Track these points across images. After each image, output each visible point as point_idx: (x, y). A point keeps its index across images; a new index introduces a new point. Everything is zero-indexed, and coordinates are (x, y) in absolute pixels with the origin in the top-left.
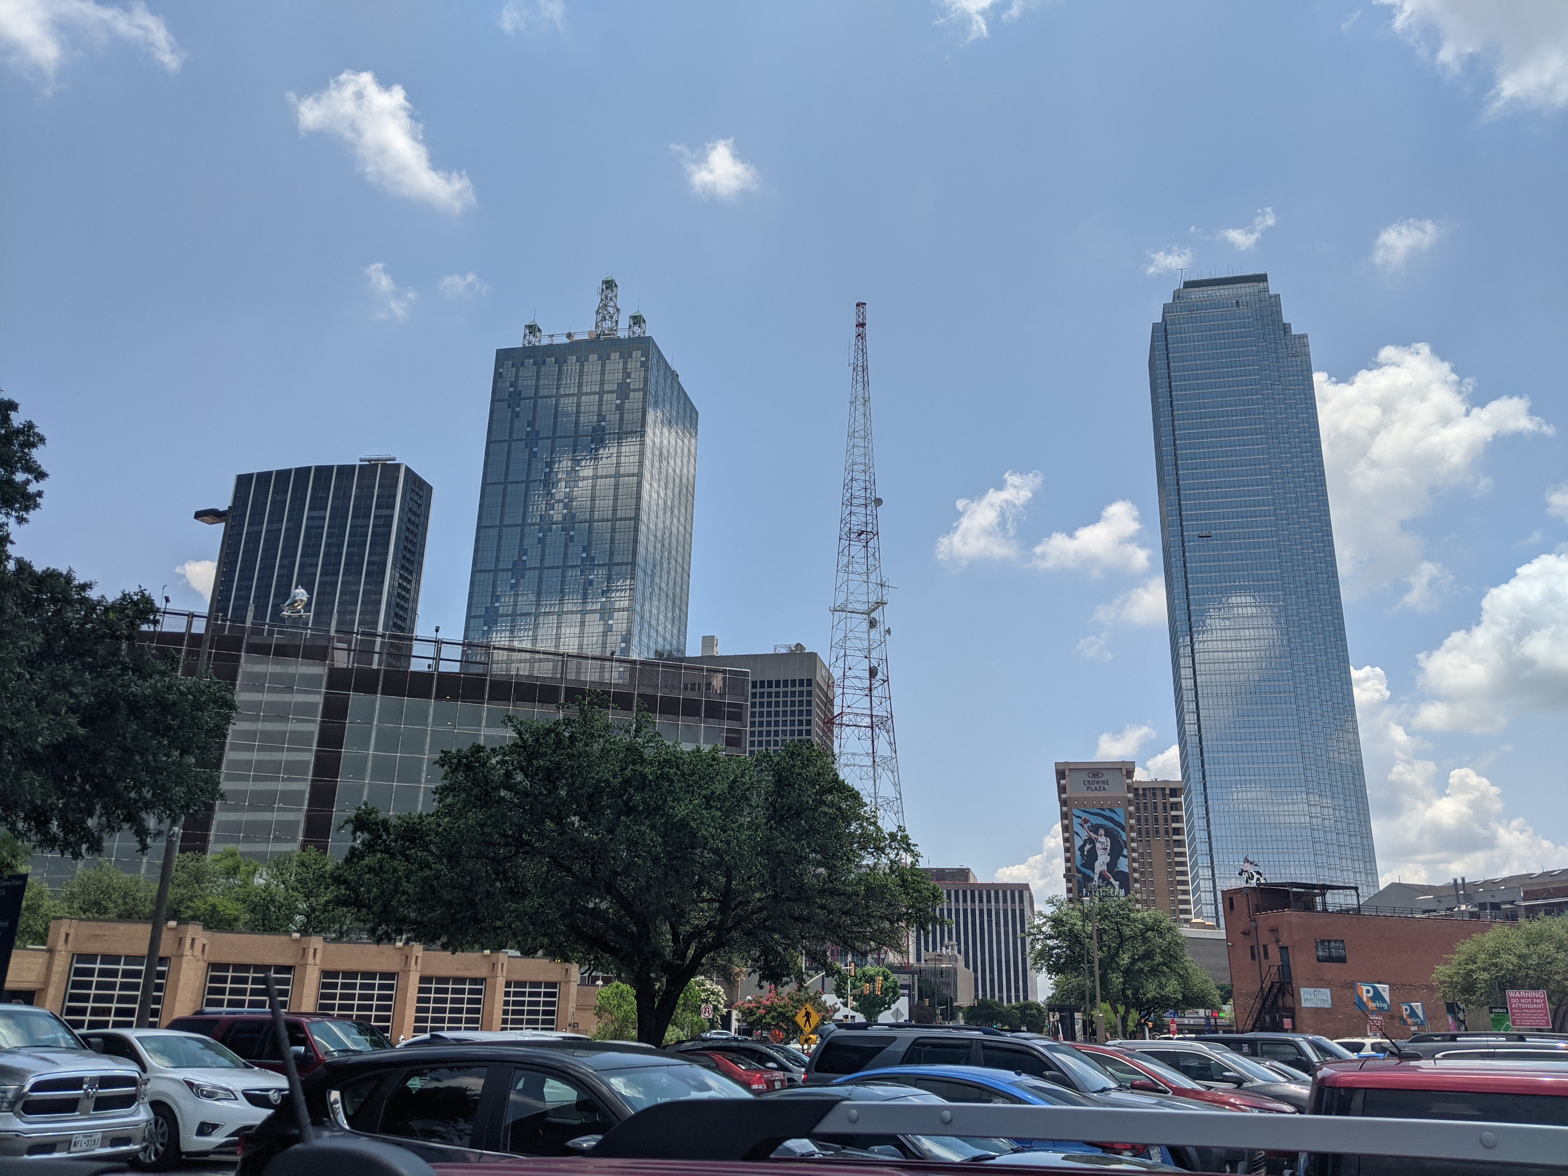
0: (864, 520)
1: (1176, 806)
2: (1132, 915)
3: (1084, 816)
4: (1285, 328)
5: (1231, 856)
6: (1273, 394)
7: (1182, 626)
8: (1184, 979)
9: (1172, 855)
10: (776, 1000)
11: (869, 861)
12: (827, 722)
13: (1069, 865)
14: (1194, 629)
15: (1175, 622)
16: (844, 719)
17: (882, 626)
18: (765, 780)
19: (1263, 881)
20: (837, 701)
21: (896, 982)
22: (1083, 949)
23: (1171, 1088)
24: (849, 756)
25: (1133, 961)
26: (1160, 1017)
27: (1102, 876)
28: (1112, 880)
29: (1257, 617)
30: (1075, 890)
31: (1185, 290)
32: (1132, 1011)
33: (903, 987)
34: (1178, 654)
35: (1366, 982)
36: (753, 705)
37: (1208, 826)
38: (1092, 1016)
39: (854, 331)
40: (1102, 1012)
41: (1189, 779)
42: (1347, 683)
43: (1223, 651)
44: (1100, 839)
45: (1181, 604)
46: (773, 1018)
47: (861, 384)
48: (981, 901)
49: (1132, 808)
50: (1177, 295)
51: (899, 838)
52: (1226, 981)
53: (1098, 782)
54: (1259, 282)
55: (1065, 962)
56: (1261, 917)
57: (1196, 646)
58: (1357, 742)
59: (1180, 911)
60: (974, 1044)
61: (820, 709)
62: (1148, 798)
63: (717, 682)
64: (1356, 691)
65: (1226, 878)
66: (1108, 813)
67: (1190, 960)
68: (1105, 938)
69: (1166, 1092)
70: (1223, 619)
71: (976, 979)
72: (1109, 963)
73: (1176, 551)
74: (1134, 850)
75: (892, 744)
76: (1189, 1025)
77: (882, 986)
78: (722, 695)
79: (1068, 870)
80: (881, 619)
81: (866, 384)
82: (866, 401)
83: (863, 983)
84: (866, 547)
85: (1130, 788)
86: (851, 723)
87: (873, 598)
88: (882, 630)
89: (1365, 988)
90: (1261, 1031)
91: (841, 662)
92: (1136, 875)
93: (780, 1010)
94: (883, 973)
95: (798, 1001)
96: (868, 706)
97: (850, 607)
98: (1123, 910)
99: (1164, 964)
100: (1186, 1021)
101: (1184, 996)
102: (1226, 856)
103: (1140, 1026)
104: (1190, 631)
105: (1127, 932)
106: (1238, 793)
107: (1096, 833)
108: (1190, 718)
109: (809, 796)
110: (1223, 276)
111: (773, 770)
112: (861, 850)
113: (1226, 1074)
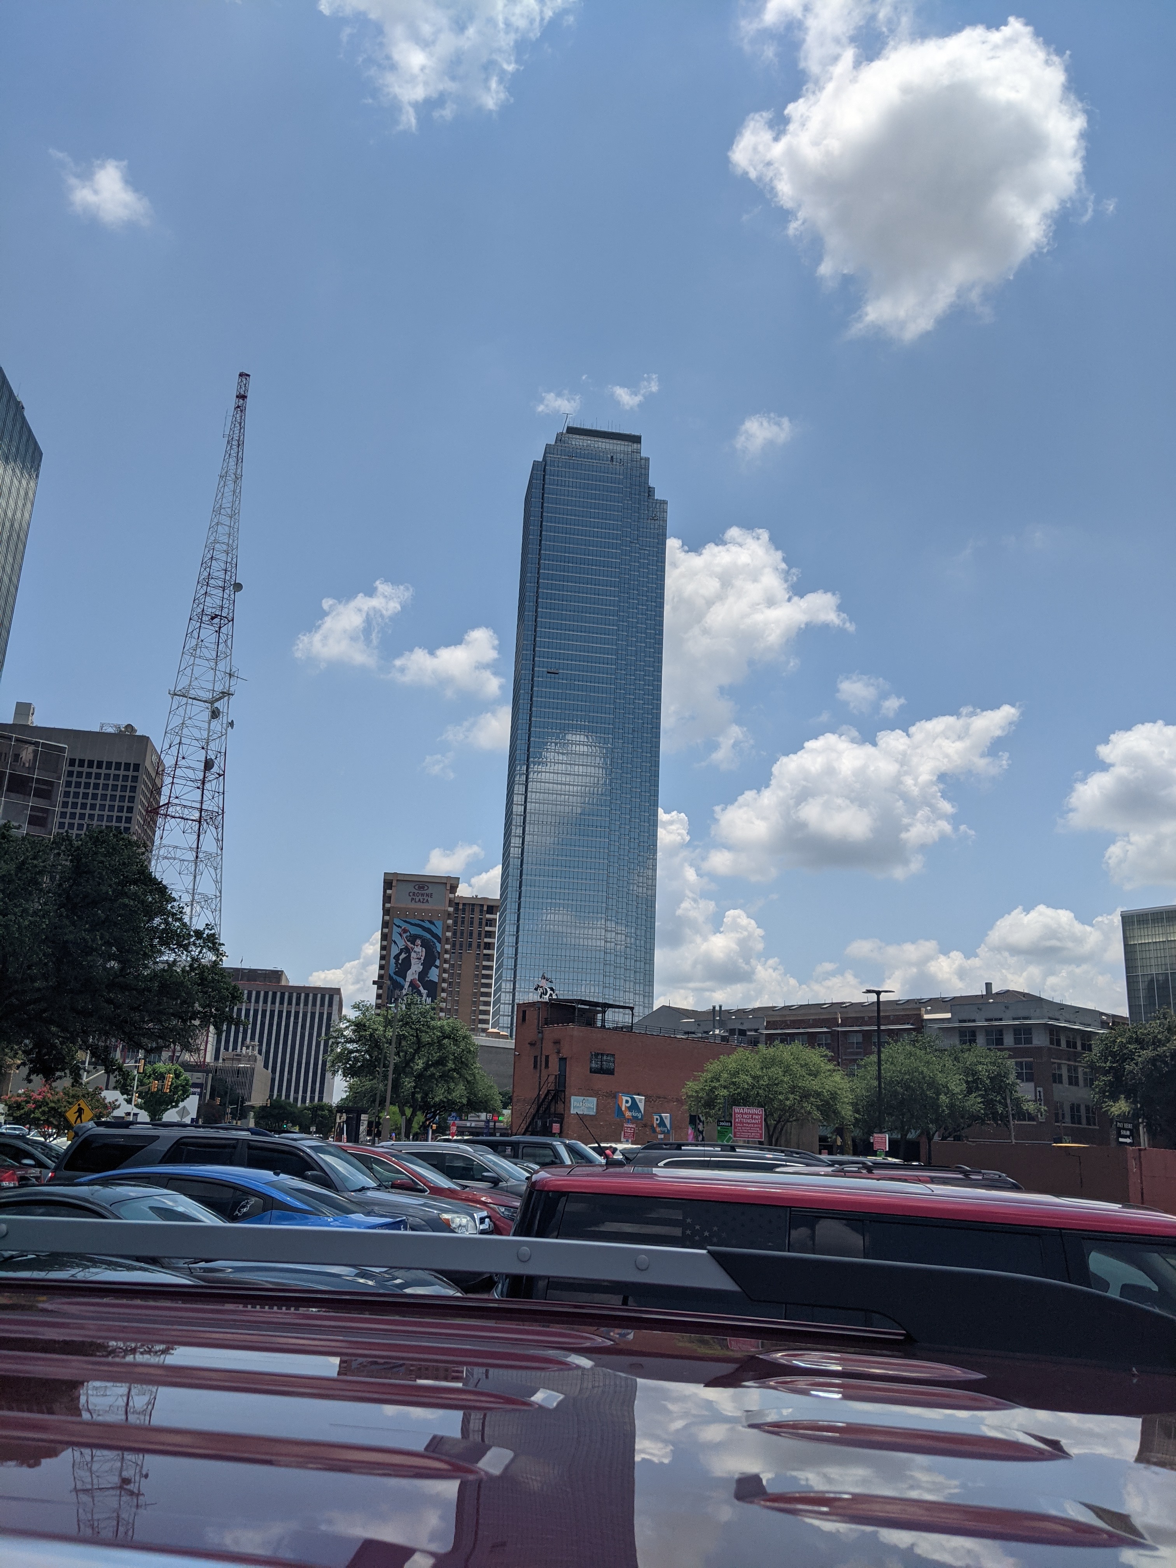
0: (219, 603)
1: (491, 923)
2: (432, 1022)
3: (404, 926)
4: (649, 491)
5: (532, 971)
6: (630, 552)
7: (521, 755)
8: (470, 1085)
9: (481, 967)
10: (49, 1095)
11: (168, 957)
12: (150, 812)
13: (382, 972)
14: (531, 759)
15: (516, 751)
16: (170, 809)
17: (225, 718)
18: (61, 865)
19: (554, 997)
20: (165, 791)
21: (188, 1081)
22: (381, 1054)
23: (429, 1187)
24: (171, 849)
25: (427, 1067)
26: (445, 1120)
27: (412, 984)
28: (421, 988)
29: (587, 755)
30: (385, 996)
31: (567, 435)
32: (419, 1113)
33: (195, 1085)
34: (514, 781)
35: (627, 1093)
36: (68, 784)
37: (517, 943)
38: (380, 1118)
39: (233, 401)
40: (390, 1114)
41: (506, 899)
42: (653, 823)
43: (553, 783)
44: (416, 949)
45: (522, 734)
46: (43, 1113)
47: (235, 459)
48: (290, 1003)
49: (450, 922)
50: (559, 438)
51: (205, 936)
52: (509, 1089)
53: (423, 895)
54: (634, 442)
55: (362, 1065)
56: (547, 1030)
57: (531, 776)
58: (654, 878)
59: (478, 1022)
60: (240, 1145)
61: (145, 796)
62: (467, 913)
63: (27, 754)
64: (661, 832)
65: (524, 992)
66: (427, 925)
67: (478, 1066)
68: (404, 1043)
69: (423, 1191)
70: (558, 753)
71: (273, 1080)
72: (402, 1069)
73: (526, 684)
74: (446, 961)
75: (219, 840)
76: (470, 1127)
77: (172, 1084)
78: (31, 769)
79: (381, 977)
80: (225, 711)
81: (239, 460)
82: (237, 478)
83: (151, 1080)
84: (218, 632)
85: (451, 902)
86: (177, 815)
87: (219, 687)
88: (225, 722)
89: (625, 1098)
90: (531, 1135)
91: (174, 750)
92: (445, 985)
93: (53, 1105)
94: (175, 1070)
95: (73, 1096)
96: (199, 799)
97: (192, 693)
98: (425, 1017)
99: (454, 1070)
100: (468, 1124)
101: (469, 1100)
102: (528, 971)
103: (424, 1128)
104: (528, 761)
105: (426, 1038)
106: (547, 914)
107: (413, 943)
108: (516, 841)
109: (110, 886)
110: (606, 429)
111: (72, 855)
112: (162, 945)
113: (485, 1174)
